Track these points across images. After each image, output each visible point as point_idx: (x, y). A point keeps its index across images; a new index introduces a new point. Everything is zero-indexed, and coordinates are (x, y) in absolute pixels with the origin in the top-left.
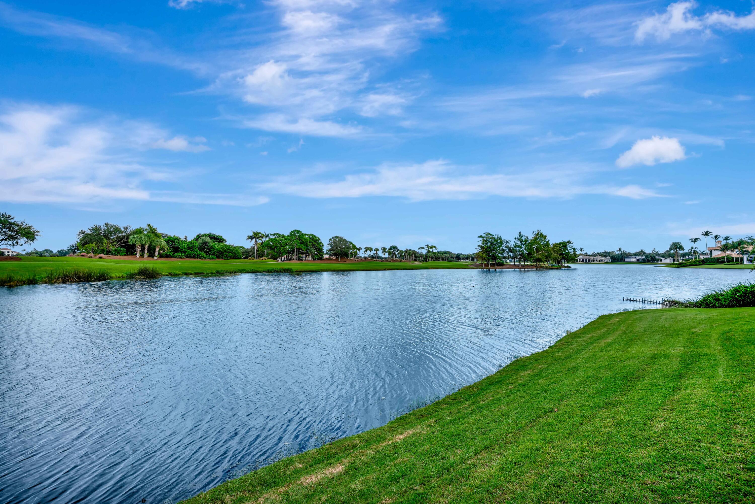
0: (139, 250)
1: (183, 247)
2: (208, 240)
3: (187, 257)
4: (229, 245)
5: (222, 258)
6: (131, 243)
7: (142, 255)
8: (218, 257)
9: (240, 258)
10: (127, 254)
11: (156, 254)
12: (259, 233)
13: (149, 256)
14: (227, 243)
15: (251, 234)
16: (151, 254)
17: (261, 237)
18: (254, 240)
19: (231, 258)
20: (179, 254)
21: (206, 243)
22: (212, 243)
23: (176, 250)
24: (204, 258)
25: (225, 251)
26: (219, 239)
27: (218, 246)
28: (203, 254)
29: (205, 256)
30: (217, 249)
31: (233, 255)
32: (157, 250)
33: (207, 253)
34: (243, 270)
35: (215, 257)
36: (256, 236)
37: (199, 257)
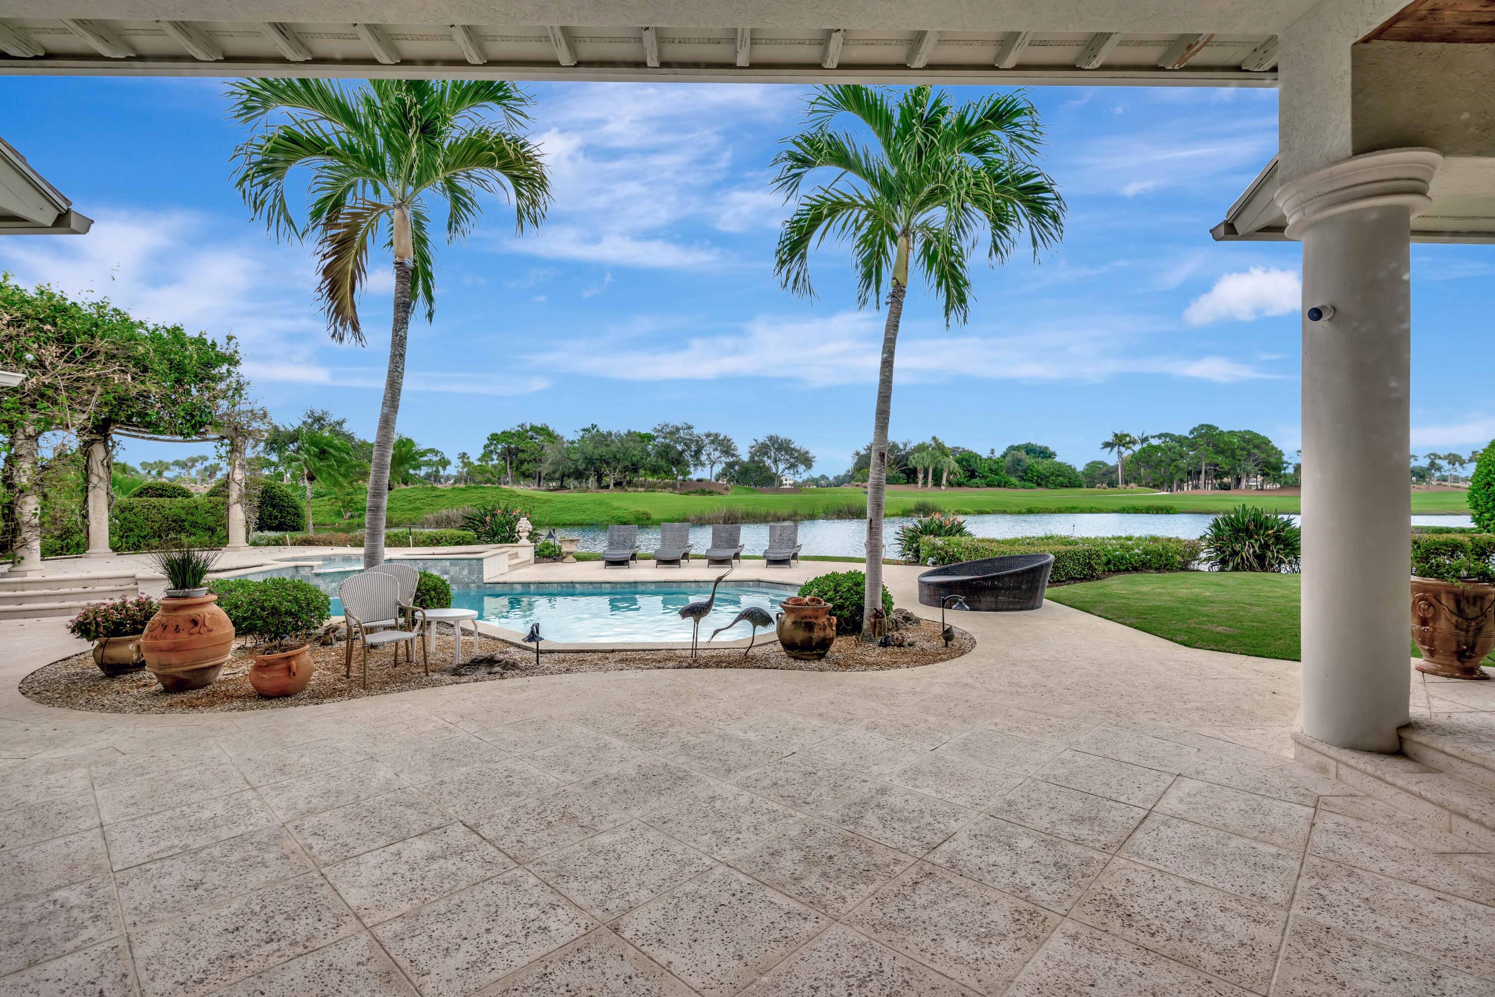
0: (921, 476)
1: (982, 469)
2: (1022, 454)
3: (988, 485)
4: (1060, 464)
5: (1047, 487)
6: (910, 466)
7: (925, 483)
8: (1039, 485)
9: (1080, 486)
10: (908, 483)
11: (944, 482)
12: (1127, 435)
13: (935, 485)
14: (1058, 459)
15: (1110, 438)
16: (937, 483)
17: (1130, 442)
18: (1116, 449)
19: (1062, 486)
20: (977, 480)
21: (1018, 461)
22: (1029, 460)
23: (972, 474)
24: (1016, 487)
25: (1052, 474)
26: (1045, 454)
27: (1041, 466)
28: (1013, 480)
29: (1017, 483)
30: (1037, 471)
31: (1066, 481)
32: (945, 475)
33: (1022, 478)
34: (1074, 508)
35: (1034, 485)
36: (1120, 441)
37: (1006, 485)
